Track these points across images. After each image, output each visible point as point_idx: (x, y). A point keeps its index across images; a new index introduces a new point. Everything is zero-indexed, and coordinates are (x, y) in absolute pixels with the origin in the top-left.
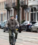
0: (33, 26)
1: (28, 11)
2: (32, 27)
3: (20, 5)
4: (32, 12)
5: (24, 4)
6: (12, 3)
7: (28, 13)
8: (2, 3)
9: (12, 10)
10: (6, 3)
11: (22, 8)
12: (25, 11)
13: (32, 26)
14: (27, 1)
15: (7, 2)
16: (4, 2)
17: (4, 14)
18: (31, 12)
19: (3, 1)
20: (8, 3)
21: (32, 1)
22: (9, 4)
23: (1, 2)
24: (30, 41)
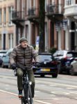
0: (75, 62)
1: (65, 28)
2: (72, 63)
3: (46, 14)
4: (73, 31)
5: (55, 12)
6: (27, 9)
7: (64, 32)
8: (5, 9)
9: (27, 26)
10: (14, 9)
11: (50, 21)
12: (57, 29)
13: (72, 61)
14: (61, 5)
15: (16, 8)
16: (9, 8)
17: (9, 35)
18: (70, 31)
19: (7, 6)
20: (18, 10)
21: (72, 5)
22: (21, 12)
23: (3, 7)
24: (67, 96)
